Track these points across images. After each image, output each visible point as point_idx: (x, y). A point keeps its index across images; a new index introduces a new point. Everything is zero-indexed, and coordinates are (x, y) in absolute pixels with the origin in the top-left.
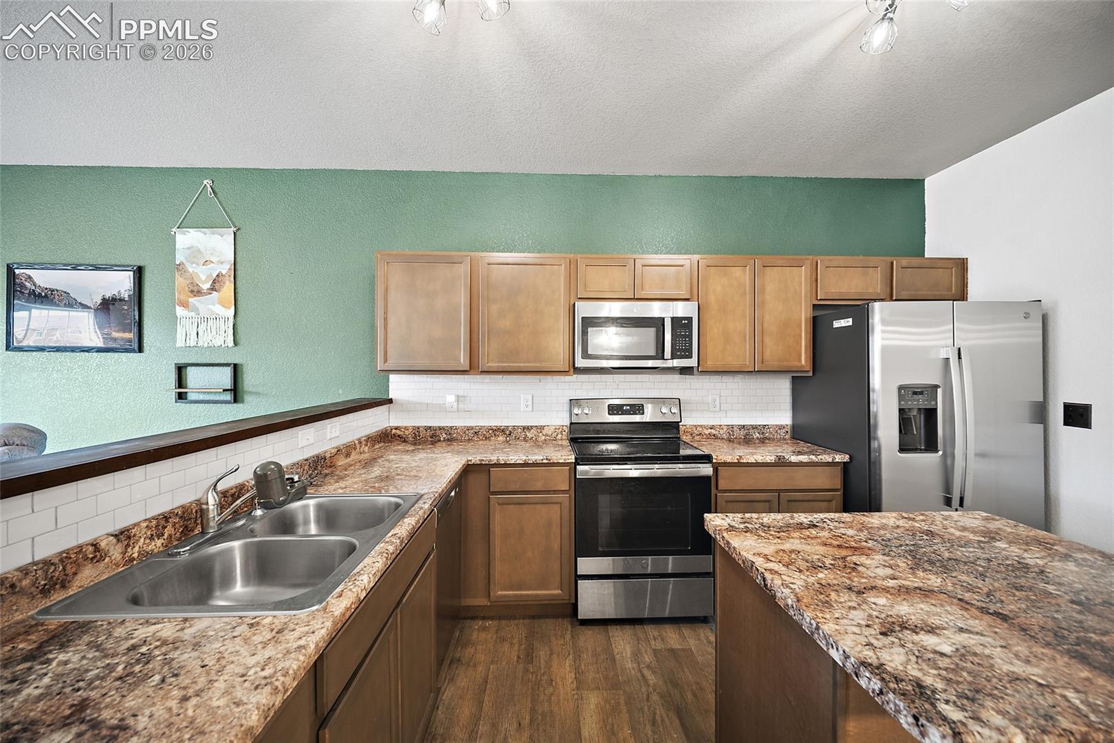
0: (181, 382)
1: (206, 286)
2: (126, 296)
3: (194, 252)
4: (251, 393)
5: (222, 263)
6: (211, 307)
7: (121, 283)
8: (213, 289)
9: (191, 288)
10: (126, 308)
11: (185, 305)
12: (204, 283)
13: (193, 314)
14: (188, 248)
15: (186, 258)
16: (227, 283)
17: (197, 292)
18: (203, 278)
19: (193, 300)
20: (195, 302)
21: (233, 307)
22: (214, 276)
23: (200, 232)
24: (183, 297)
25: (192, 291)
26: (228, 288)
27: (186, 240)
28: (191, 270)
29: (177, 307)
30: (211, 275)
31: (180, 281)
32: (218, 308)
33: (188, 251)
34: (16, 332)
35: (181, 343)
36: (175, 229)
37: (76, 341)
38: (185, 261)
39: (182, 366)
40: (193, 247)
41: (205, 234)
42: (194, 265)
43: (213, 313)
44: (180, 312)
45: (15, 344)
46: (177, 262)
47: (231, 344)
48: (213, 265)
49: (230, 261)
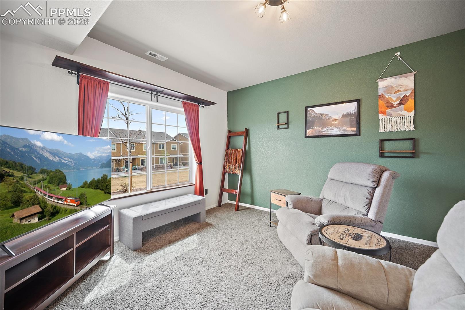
0: (381, 148)
1: (396, 103)
2: (353, 113)
4: (422, 153)
5: (407, 90)
6: (400, 112)
8: (401, 103)
9: (387, 105)
10: (353, 117)
11: (384, 113)
12: (396, 101)
13: (388, 117)
14: (385, 87)
15: (384, 92)
16: (410, 100)
17: (391, 106)
18: (394, 99)
19: (388, 111)
20: (390, 111)
21: (414, 111)
22: (402, 97)
23: (393, 78)
24: (383, 110)
25: (388, 107)
26: (411, 102)
28: (387, 97)
29: (379, 115)
31: (381, 102)
32: (405, 113)
33: (386, 88)
34: (308, 131)
35: (381, 130)
36: (378, 80)
37: (331, 133)
38: (383, 93)
39: (382, 141)
40: (388, 86)
41: (396, 78)
42: (389, 94)
43: (401, 115)
44: (381, 116)
45: (308, 135)
46: (379, 94)
47: (412, 128)
48: (400, 92)
49: (412, 89)
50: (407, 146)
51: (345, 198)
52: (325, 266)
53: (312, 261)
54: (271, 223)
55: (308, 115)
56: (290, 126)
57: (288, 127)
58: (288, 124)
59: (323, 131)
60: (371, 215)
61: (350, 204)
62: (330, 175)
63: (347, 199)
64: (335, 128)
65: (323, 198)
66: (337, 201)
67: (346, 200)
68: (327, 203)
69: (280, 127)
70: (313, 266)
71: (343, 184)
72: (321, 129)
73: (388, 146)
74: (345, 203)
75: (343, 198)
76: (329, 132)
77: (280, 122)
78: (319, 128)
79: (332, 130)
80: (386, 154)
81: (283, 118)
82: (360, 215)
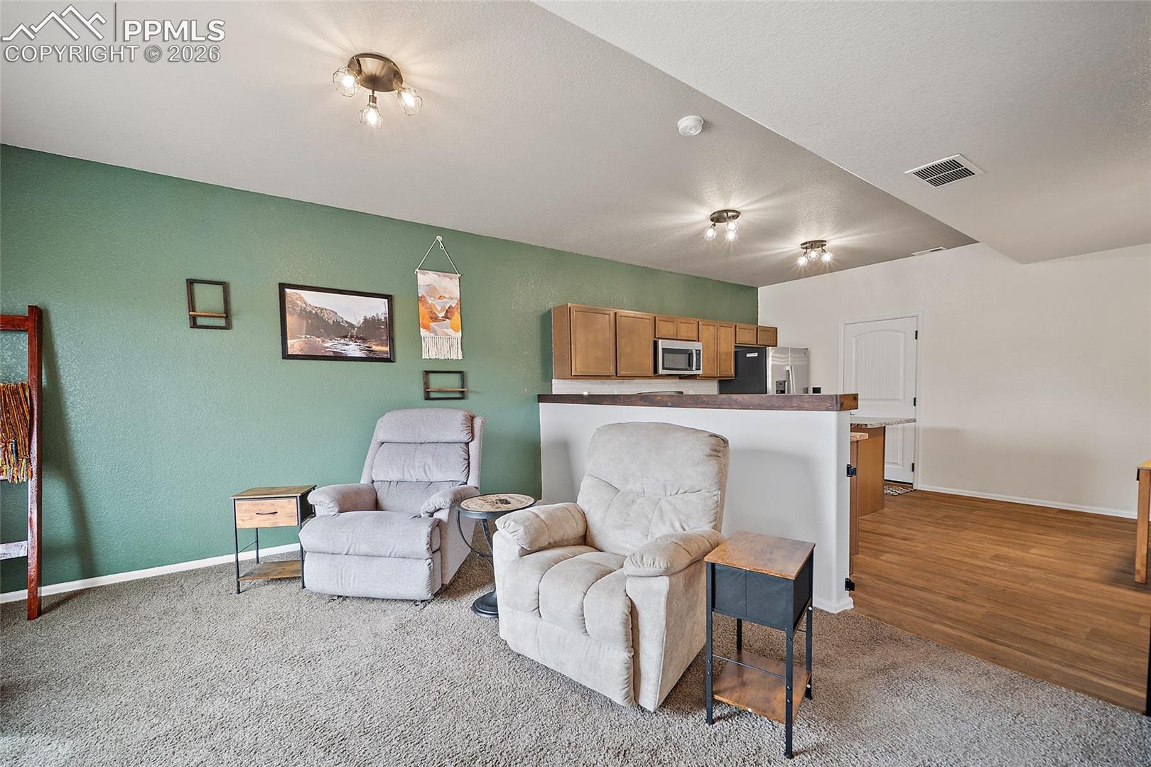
0: (427, 384)
1: (441, 315)
2: (383, 318)
3: (432, 289)
5: (452, 299)
6: (445, 330)
7: (378, 308)
8: (446, 317)
9: (431, 315)
10: (383, 327)
11: (427, 328)
12: (440, 312)
13: (433, 335)
14: (427, 286)
15: (426, 293)
16: (456, 313)
17: (435, 319)
18: (439, 308)
19: (433, 324)
20: (435, 327)
21: (460, 332)
22: (447, 308)
23: (436, 274)
24: (425, 322)
25: (431, 318)
26: (457, 317)
27: (425, 279)
28: (430, 302)
29: (421, 329)
30: (445, 306)
31: (422, 309)
32: (450, 332)
33: (427, 288)
34: (290, 342)
35: (425, 356)
36: (417, 270)
37: (343, 352)
38: (425, 295)
39: (427, 373)
40: (430, 285)
41: (439, 276)
42: (432, 298)
43: (447, 334)
44: (423, 332)
45: (289, 353)
46: (420, 295)
47: (461, 357)
48: (445, 299)
49: (457, 298)
50: (456, 382)
51: (424, 469)
52: (536, 526)
54: (239, 583)
55: (288, 305)
56: (235, 322)
57: (228, 327)
58: (227, 315)
59: (328, 348)
60: (473, 482)
61: (437, 476)
62: (380, 435)
63: (430, 469)
64: (351, 343)
65: (370, 481)
66: (408, 478)
67: (427, 471)
68: (387, 488)
69: (200, 321)
71: (414, 446)
72: (323, 342)
74: (427, 476)
75: (422, 470)
76: (338, 350)
77: (197, 310)
78: (318, 339)
79: (346, 347)
80: (433, 395)
81: (208, 299)
82: (457, 487)
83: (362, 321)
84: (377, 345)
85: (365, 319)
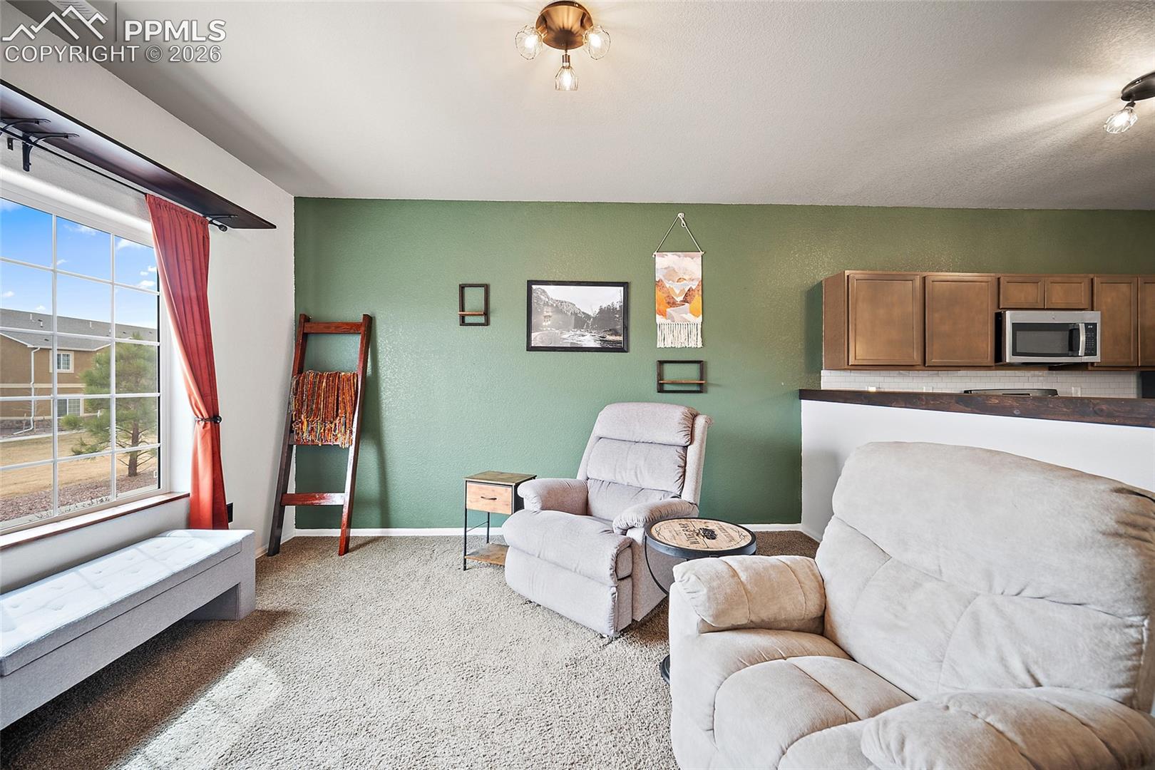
0: (660, 376)
1: (679, 299)
2: (618, 307)
3: (670, 272)
4: (712, 384)
5: (693, 280)
6: (684, 316)
7: (613, 296)
8: (685, 301)
9: (668, 300)
10: (617, 316)
11: (664, 314)
12: (679, 295)
13: (669, 321)
14: (666, 268)
15: (664, 276)
16: (697, 296)
17: (673, 304)
18: (678, 292)
19: (669, 310)
20: (671, 312)
21: (701, 316)
22: (686, 290)
23: (676, 255)
24: (662, 307)
25: (669, 303)
26: (697, 301)
27: (664, 262)
28: (668, 285)
29: (657, 315)
30: (684, 289)
31: (659, 295)
32: (690, 317)
33: (666, 271)
34: (533, 335)
35: (660, 344)
36: (655, 253)
37: (579, 343)
38: (663, 279)
39: (661, 363)
40: (669, 267)
41: (679, 256)
42: (671, 282)
43: (685, 320)
44: (659, 319)
45: (533, 345)
46: (657, 280)
47: (700, 345)
48: (685, 281)
49: (699, 278)
50: (691, 373)
51: (636, 472)
52: (728, 591)
53: (705, 591)
54: (465, 560)
55: (534, 300)
56: (492, 319)
57: (487, 323)
58: (486, 314)
59: (564, 339)
60: (688, 496)
61: (647, 482)
62: (598, 430)
63: (641, 472)
64: (586, 333)
65: (585, 478)
66: (619, 479)
67: (639, 476)
68: (598, 489)
69: (468, 320)
70: (709, 598)
71: (628, 444)
72: (561, 333)
73: (671, 372)
74: (637, 480)
75: (633, 472)
76: (575, 341)
77: (466, 309)
78: (557, 331)
79: (582, 338)
80: (667, 387)
81: (474, 299)
82: (669, 499)
83: (598, 311)
84: (611, 335)
85: (601, 309)
